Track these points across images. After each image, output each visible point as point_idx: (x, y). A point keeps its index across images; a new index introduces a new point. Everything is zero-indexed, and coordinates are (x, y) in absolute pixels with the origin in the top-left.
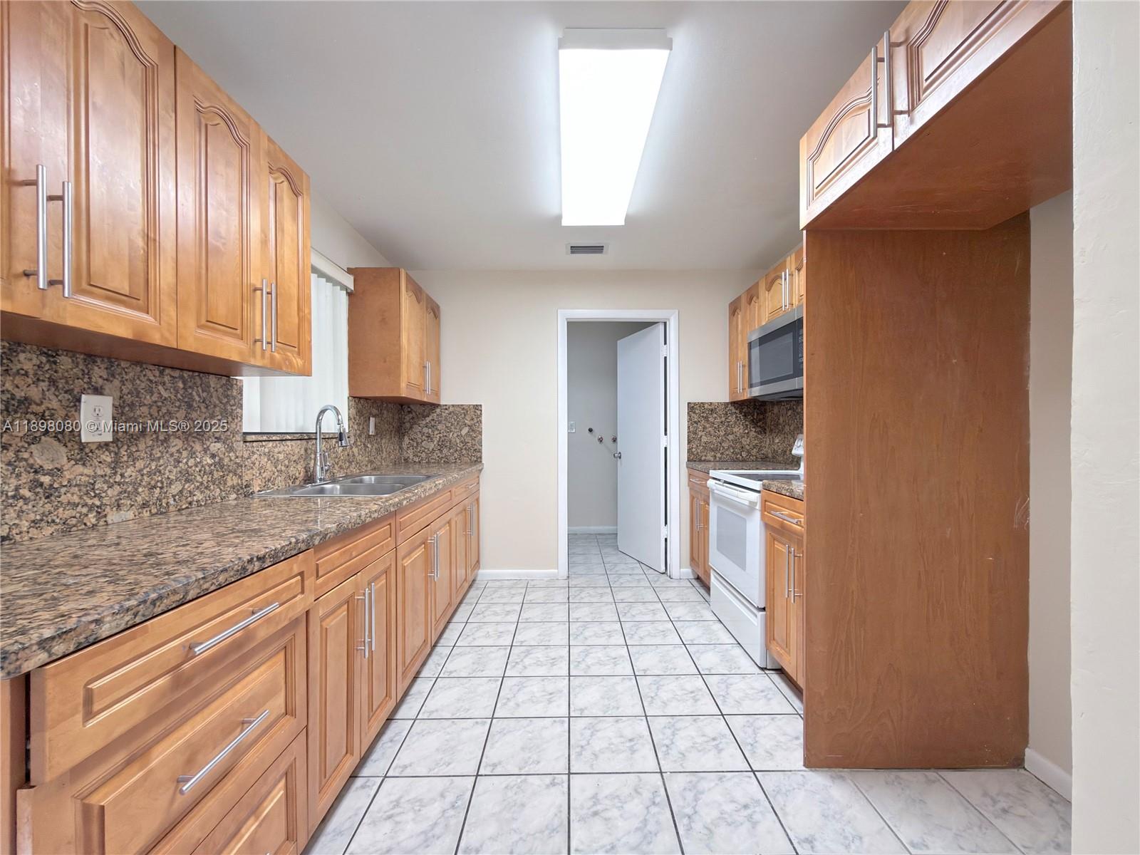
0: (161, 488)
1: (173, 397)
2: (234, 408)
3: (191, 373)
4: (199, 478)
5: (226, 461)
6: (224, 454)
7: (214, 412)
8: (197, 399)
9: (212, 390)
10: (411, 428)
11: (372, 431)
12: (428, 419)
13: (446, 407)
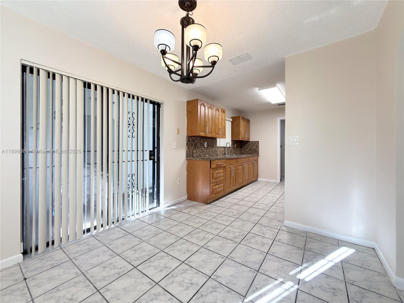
1: (211, 142)
2: (216, 143)
3: (212, 139)
4: (213, 152)
6: (215, 149)
9: (214, 141)
10: (244, 146)
11: (235, 147)
12: (247, 144)
13: (251, 142)
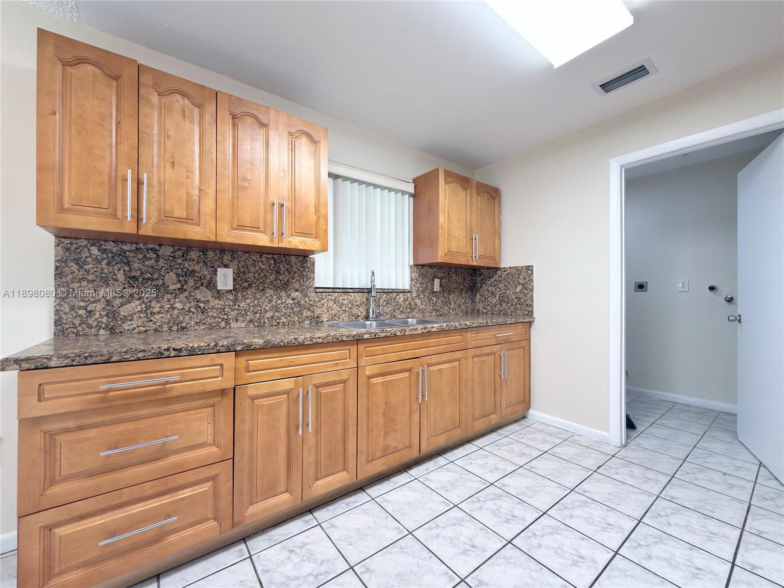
0: (260, 314)
1: (267, 268)
2: (308, 273)
3: (279, 256)
4: (283, 310)
5: (302, 302)
6: (301, 298)
7: (294, 275)
8: (283, 269)
9: (293, 263)
11: (437, 287)
12: (492, 280)
13: (505, 270)
